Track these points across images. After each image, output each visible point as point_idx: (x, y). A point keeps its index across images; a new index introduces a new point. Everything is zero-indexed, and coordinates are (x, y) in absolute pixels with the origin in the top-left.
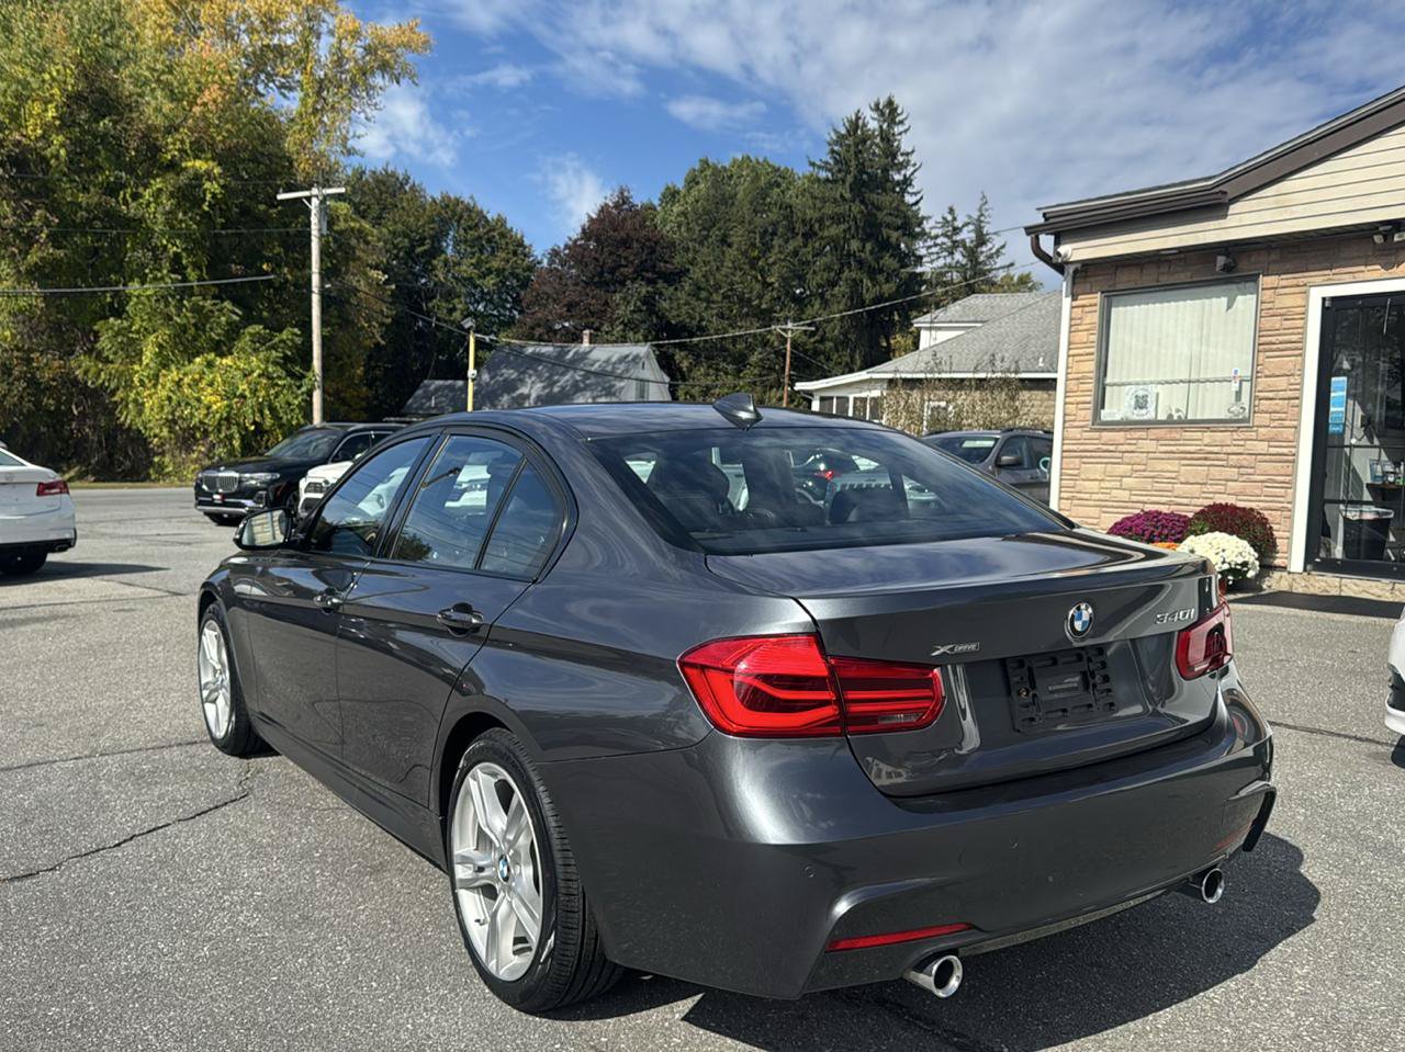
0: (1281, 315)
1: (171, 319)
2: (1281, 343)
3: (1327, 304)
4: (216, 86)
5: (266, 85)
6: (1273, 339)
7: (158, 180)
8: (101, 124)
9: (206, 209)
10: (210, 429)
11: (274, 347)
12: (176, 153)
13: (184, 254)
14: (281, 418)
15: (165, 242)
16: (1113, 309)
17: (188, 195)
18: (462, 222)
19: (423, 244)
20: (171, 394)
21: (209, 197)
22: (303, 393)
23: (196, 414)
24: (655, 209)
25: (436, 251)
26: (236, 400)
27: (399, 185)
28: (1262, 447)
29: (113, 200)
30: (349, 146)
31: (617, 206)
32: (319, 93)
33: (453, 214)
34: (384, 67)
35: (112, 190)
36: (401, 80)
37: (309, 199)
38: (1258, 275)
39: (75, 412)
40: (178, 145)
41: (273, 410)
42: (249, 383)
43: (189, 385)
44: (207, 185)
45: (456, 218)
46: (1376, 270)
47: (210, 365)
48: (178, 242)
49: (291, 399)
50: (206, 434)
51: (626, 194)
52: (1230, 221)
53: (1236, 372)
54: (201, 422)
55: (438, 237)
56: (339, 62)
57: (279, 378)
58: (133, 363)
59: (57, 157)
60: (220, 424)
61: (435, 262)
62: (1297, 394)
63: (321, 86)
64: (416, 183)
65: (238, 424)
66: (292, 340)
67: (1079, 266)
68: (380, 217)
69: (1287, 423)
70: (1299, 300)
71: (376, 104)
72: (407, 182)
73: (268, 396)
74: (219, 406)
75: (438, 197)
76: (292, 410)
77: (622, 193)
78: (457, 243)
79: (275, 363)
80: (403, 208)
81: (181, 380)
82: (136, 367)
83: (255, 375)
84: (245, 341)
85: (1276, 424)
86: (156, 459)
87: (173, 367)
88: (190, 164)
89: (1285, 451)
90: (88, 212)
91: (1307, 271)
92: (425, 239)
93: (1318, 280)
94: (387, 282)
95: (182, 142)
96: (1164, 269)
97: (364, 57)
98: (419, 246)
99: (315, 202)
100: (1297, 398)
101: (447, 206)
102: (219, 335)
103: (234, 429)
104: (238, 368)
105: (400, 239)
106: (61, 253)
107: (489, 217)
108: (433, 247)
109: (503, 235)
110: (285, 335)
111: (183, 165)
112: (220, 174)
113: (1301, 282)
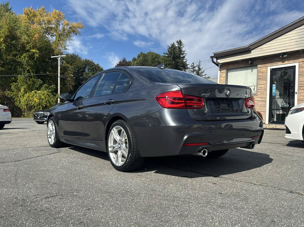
0: (262, 73)
1: (27, 83)
2: (262, 78)
3: (271, 70)
4: (38, 34)
5: (48, 35)
6: (261, 77)
7: (25, 54)
8: (13, 42)
9: (35, 60)
10: (35, 106)
11: (49, 89)
12: (29, 48)
13: (30, 69)
14: (51, 104)
15: (26, 67)
16: (228, 73)
17: (31, 57)
18: (90, 65)
19: (81, 70)
20: (27, 99)
21: (36, 57)
22: (56, 98)
23: (32, 103)
24: (131, 62)
25: (84, 71)
26: (41, 100)
27: (76, 57)
28: (259, 99)
29: (15, 58)
30: (66, 48)
31: (123, 61)
32: (59, 37)
33: (88, 63)
34: (74, 31)
35: (15, 56)
36: (77, 34)
37: (58, 57)
38: (257, 65)
39: (5, 103)
40: (29, 46)
41: (49, 102)
42: (44, 96)
43: (31, 97)
44: (36, 55)
45: (88, 64)
46: (280, 63)
47: (36, 92)
48: (29, 67)
49: (53, 99)
50: (34, 107)
51: (125, 59)
52: (251, 54)
53: (253, 84)
54: (33, 105)
55: (84, 68)
56: (64, 30)
57: (51, 95)
58: (19, 92)
59: (3, 49)
60: (37, 105)
61: (84, 73)
62: (266, 88)
63: (60, 35)
64: (80, 57)
65: (41, 105)
66: (53, 87)
67: (221, 64)
68: (72, 64)
69: (264, 94)
70: (266, 69)
71: (72, 39)
72: (78, 57)
73: (48, 99)
74: (37, 101)
75: (84, 59)
76: (54, 102)
77: (124, 59)
78: (88, 69)
79: (50, 92)
80: (77, 62)
81: (29, 96)
82: (19, 93)
83: (46, 94)
84: (43, 88)
85: (262, 94)
86: (23, 113)
87: (28, 93)
88: (32, 50)
89: (264, 100)
90: (9, 60)
91: (267, 64)
92: (81, 68)
93: (269, 65)
94: (73, 77)
95: (30, 46)
96: (239, 64)
97: (69, 29)
98: (80, 70)
99: (59, 58)
100: (266, 89)
101: (86, 61)
102: (37, 86)
103: (41, 106)
104: (42, 93)
105: (76, 68)
106: (3, 69)
107: (95, 64)
108: (83, 70)
109: (98, 68)
110: (52, 86)
111: (30, 51)
112: (38, 53)
113: (266, 66)
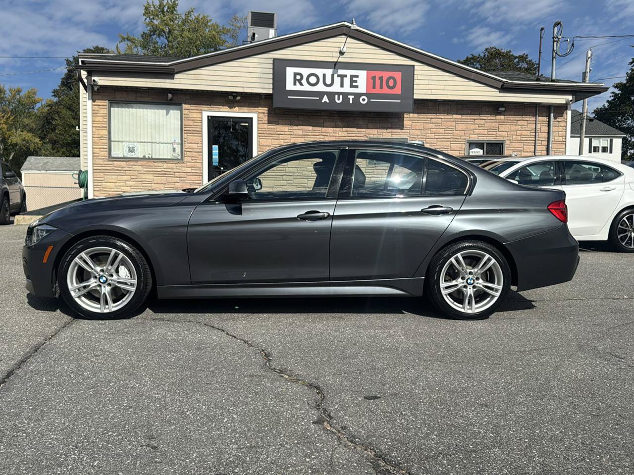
0: (193, 120)
2: (193, 131)
3: (210, 118)
6: (190, 129)
28: (189, 170)
38: (182, 104)
46: (226, 108)
52: (175, 81)
53: (175, 140)
62: (201, 150)
67: (99, 87)
69: (198, 161)
70: (199, 115)
85: (194, 161)
89: (198, 171)
91: (201, 105)
93: (206, 109)
96: (140, 95)
100: (201, 152)
113: (199, 108)
